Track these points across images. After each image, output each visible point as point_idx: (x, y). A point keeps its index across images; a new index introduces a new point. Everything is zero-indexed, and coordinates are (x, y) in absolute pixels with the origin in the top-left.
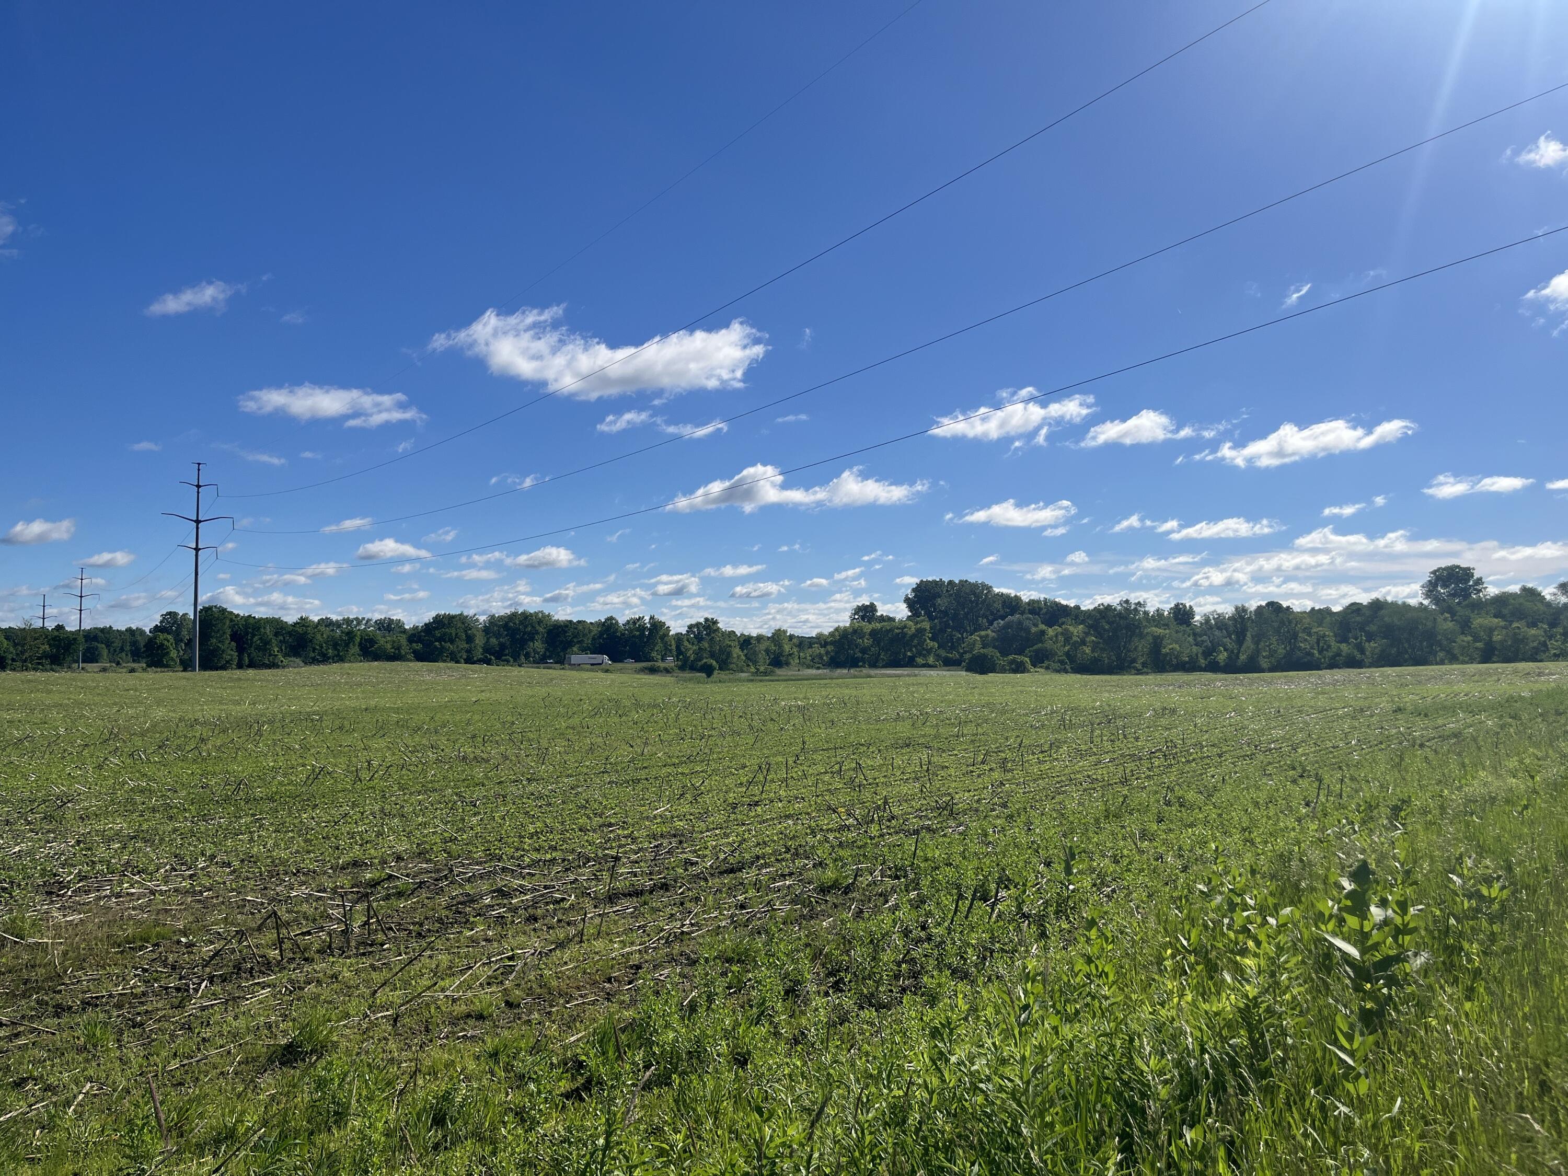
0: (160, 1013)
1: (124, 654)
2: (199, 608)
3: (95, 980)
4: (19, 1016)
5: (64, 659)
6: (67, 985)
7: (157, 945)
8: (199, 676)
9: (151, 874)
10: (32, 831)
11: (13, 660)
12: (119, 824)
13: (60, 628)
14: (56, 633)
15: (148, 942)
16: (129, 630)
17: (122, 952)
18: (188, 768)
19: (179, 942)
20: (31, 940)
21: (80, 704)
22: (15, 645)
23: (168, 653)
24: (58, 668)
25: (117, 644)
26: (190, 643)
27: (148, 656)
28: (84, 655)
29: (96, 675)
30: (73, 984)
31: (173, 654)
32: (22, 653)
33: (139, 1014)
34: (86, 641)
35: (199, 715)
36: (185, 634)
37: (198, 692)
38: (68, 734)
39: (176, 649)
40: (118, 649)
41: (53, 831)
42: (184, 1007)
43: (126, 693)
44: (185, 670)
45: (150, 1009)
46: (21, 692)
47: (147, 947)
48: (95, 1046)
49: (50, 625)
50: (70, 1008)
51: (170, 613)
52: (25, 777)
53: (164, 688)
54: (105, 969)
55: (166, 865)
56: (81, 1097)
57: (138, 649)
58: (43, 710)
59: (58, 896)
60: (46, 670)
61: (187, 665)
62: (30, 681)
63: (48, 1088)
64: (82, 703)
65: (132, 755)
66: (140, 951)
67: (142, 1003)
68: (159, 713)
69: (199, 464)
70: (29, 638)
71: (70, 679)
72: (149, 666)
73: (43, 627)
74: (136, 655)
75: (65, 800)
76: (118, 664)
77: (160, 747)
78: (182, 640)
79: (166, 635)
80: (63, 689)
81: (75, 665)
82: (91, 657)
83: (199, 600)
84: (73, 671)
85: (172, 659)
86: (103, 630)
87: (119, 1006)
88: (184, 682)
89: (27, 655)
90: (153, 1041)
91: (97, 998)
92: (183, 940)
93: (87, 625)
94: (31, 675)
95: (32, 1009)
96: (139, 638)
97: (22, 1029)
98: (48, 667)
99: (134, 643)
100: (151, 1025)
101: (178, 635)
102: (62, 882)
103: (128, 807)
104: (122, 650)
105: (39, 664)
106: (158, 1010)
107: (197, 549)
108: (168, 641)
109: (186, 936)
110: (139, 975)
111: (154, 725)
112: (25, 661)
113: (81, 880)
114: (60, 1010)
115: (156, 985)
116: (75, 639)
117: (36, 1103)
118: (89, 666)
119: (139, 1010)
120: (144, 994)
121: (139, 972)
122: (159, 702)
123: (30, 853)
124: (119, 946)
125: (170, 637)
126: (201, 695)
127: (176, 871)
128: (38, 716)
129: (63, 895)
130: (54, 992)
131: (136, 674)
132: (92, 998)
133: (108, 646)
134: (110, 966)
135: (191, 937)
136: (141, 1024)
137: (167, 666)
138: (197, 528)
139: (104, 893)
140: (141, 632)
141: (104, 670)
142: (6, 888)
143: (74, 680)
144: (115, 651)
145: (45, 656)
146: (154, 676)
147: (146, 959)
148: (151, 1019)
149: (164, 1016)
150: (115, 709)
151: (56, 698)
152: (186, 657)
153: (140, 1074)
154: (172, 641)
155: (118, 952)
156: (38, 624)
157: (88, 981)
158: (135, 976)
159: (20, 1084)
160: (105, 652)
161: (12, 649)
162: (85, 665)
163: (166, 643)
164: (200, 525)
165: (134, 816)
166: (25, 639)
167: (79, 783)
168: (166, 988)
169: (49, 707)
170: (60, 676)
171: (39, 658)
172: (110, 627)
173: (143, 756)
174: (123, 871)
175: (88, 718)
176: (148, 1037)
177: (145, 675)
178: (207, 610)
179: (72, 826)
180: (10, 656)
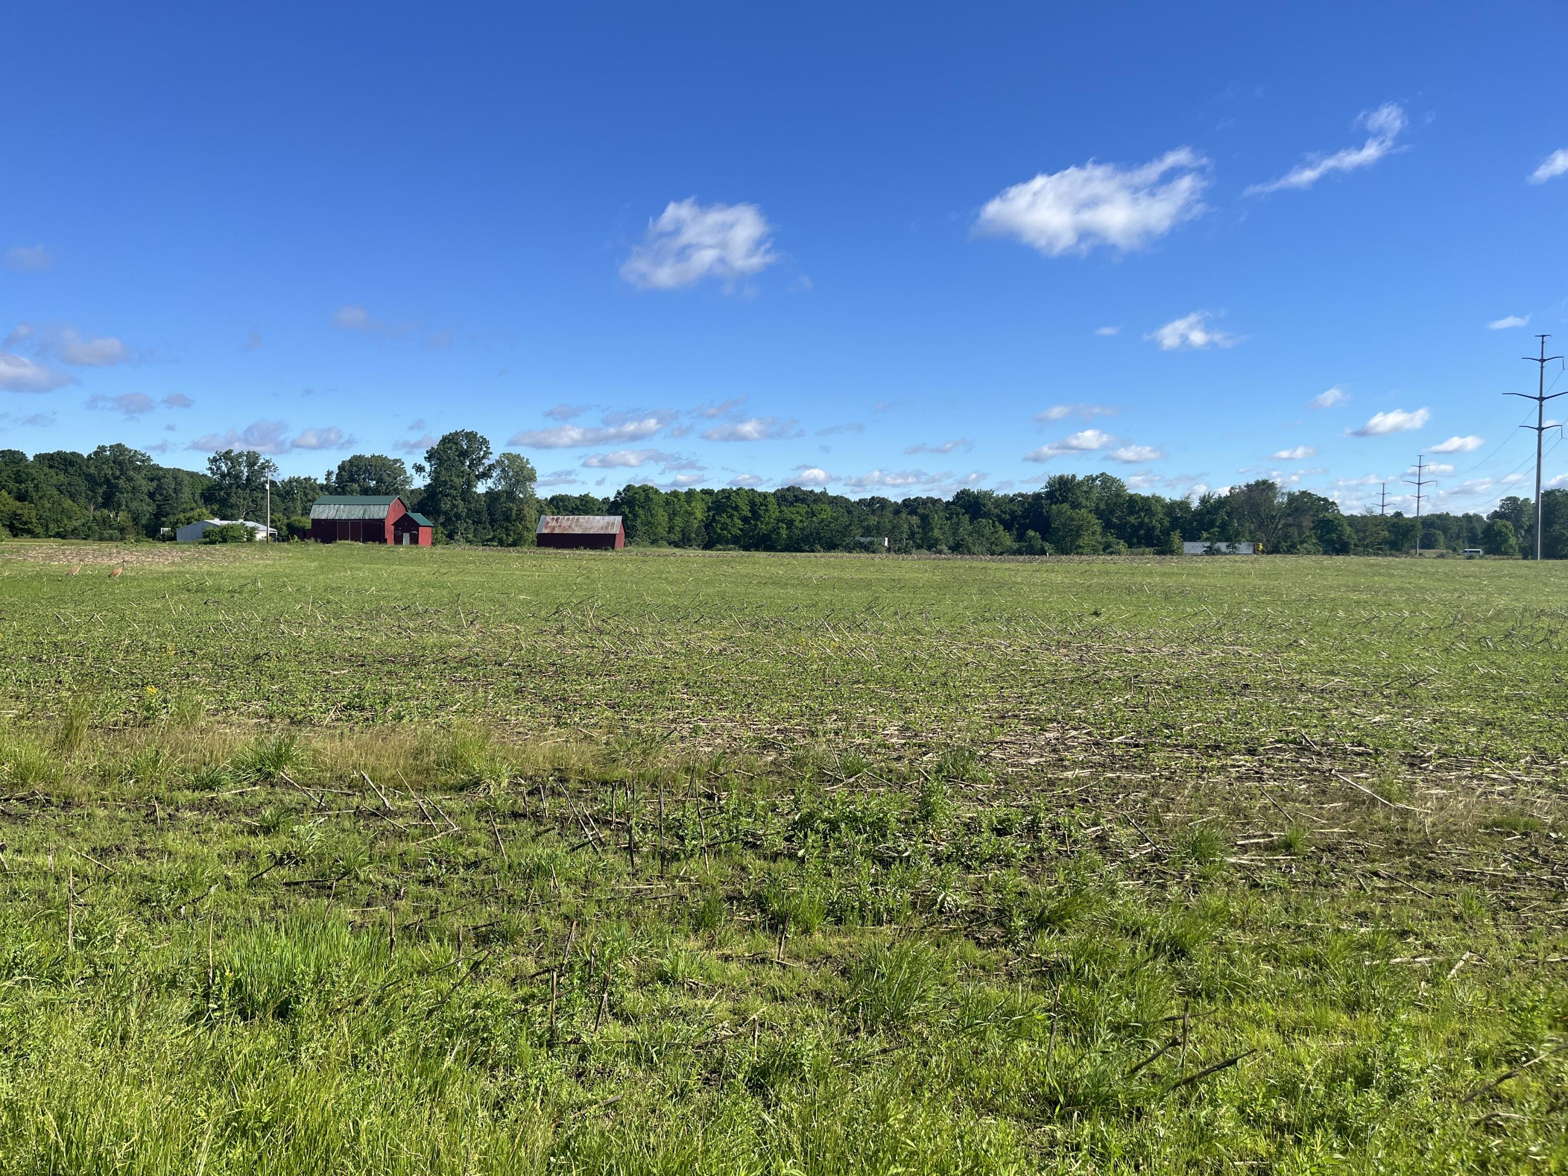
0: (1535, 903)
1: (1461, 540)
2: (1542, 491)
3: (1464, 855)
4: (1394, 872)
5: (1402, 545)
6: (1437, 854)
7: (1526, 834)
8: (1541, 565)
9: (1511, 762)
10: (1389, 704)
11: (1356, 545)
12: (1471, 709)
13: (1398, 515)
14: (1395, 520)
15: (1515, 829)
16: (1467, 517)
17: (1490, 835)
18: (1539, 661)
19: (1548, 836)
20: (1399, 805)
21: (1422, 589)
22: (1357, 531)
23: (1506, 541)
24: (1397, 553)
25: (1455, 530)
26: (1531, 529)
27: (1485, 543)
28: (1421, 540)
29: (1435, 561)
30: (1443, 854)
31: (1513, 541)
32: (1364, 538)
33: (1512, 898)
34: (1424, 527)
35: (1544, 606)
36: (1525, 520)
37: (1541, 581)
38: (1412, 617)
39: (1516, 535)
40: (1454, 535)
41: (1409, 707)
42: (1559, 902)
43: (1466, 579)
44: (1525, 558)
45: (1523, 896)
46: (1365, 574)
47: (1515, 835)
48: (1471, 918)
49: (1390, 512)
50: (1443, 876)
51: (1509, 499)
52: (1377, 653)
53: (1505, 575)
54: (1474, 847)
55: (1527, 755)
56: (1461, 963)
57: (1475, 536)
58: (1386, 592)
59: (1420, 768)
60: (1386, 555)
61: (1527, 553)
62: (1373, 565)
63: (1428, 946)
64: (1423, 588)
65: (1479, 641)
66: (1508, 837)
67: (1514, 888)
68: (1502, 602)
69: (1543, 336)
70: (1370, 526)
71: (1410, 564)
72: (1487, 553)
73: (1382, 515)
74: (1473, 541)
75: (1416, 680)
76: (1455, 550)
77: (1506, 636)
78: (1522, 527)
79: (1505, 522)
80: (1404, 573)
81: (1413, 551)
82: (1428, 543)
83: (1542, 485)
84: (1412, 557)
85: (1511, 546)
86: (1440, 517)
87: (1493, 886)
88: (1525, 571)
89: (1367, 541)
90: (1530, 928)
91: (1469, 873)
92: (1553, 835)
93: (1424, 512)
94: (1373, 560)
95: (1406, 869)
96: (1477, 525)
97: (1399, 884)
98: (1388, 552)
99: (1471, 530)
100: (1526, 913)
101: (1518, 521)
102: (1422, 756)
103: (1480, 695)
104: (1458, 537)
105: (1379, 549)
106: (1532, 899)
107: (1540, 429)
108: (1507, 528)
109: (1555, 832)
110: (1508, 860)
111: (1498, 613)
112: (1367, 546)
113: (1441, 758)
114: (1432, 876)
115: (1528, 874)
116: (1413, 526)
117: (1420, 956)
118: (1427, 552)
119: (1512, 893)
120: (1516, 880)
121: (1509, 856)
122: (1501, 591)
123: (1389, 724)
124: (1486, 828)
125: (1508, 523)
126: (1545, 585)
127: (1537, 763)
128: (1381, 599)
129: (1425, 769)
130: (1426, 858)
131: (1475, 561)
132: (1464, 871)
133: (1445, 533)
134: (1479, 845)
135: (1560, 834)
136: (1515, 909)
137: (1506, 553)
138: (1541, 406)
139: (1465, 774)
140: (1478, 518)
141: (1441, 556)
142: (1371, 754)
143: (1414, 565)
144: (1452, 537)
145: (1385, 541)
146: (1492, 563)
147: (1514, 846)
148: (1525, 906)
149: (1538, 907)
150: (1457, 595)
151: (1399, 582)
152: (1526, 544)
153: (1519, 958)
154: (1511, 527)
155: (1485, 834)
156: (1378, 511)
157: (1459, 855)
158: (1505, 860)
159: (1403, 934)
160: (1442, 539)
161: (1354, 536)
162: (1422, 551)
163: (1504, 530)
164: (1544, 402)
165: (1488, 702)
166: (1366, 526)
167: (1428, 664)
168: (1539, 880)
169: (1392, 591)
170: (1399, 562)
171: (1380, 544)
172: (1448, 514)
173: (1490, 644)
174: (1482, 755)
175: (1430, 603)
176: (1524, 923)
177: (1484, 562)
178: (1549, 494)
179: (1426, 704)
180: (1353, 542)
